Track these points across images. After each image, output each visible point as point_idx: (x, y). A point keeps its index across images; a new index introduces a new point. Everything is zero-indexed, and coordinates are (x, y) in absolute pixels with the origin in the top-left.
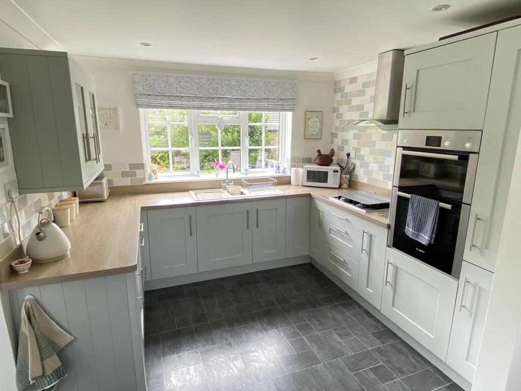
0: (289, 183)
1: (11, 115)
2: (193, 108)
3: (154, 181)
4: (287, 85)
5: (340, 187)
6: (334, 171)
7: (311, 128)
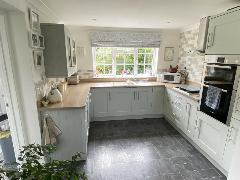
0: (156, 81)
1: (44, 48)
2: (114, 46)
3: (97, 77)
4: (157, 35)
5: (180, 83)
6: (178, 76)
7: (168, 55)
